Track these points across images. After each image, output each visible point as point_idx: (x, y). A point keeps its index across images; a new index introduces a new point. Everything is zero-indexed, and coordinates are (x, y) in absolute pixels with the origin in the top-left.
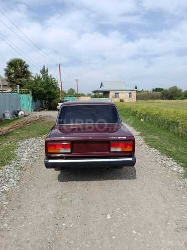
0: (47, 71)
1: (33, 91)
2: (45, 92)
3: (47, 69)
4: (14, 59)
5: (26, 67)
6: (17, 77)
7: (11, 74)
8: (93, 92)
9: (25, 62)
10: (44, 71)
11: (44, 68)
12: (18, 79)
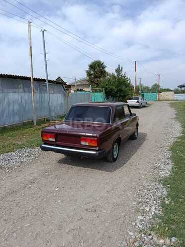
0: (122, 69)
1: (106, 89)
2: (116, 90)
3: (122, 68)
4: (95, 61)
5: (103, 68)
6: (96, 77)
7: (91, 75)
8: (179, 87)
9: (103, 63)
10: (119, 70)
11: (119, 68)
12: (96, 79)
